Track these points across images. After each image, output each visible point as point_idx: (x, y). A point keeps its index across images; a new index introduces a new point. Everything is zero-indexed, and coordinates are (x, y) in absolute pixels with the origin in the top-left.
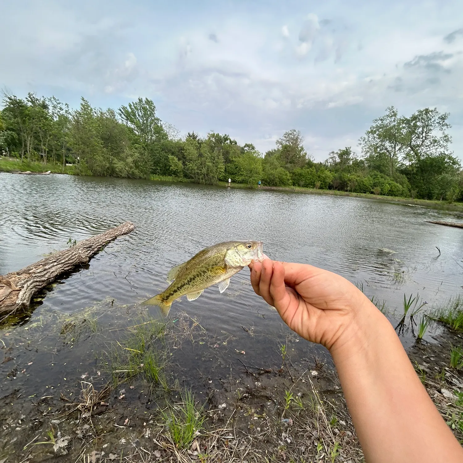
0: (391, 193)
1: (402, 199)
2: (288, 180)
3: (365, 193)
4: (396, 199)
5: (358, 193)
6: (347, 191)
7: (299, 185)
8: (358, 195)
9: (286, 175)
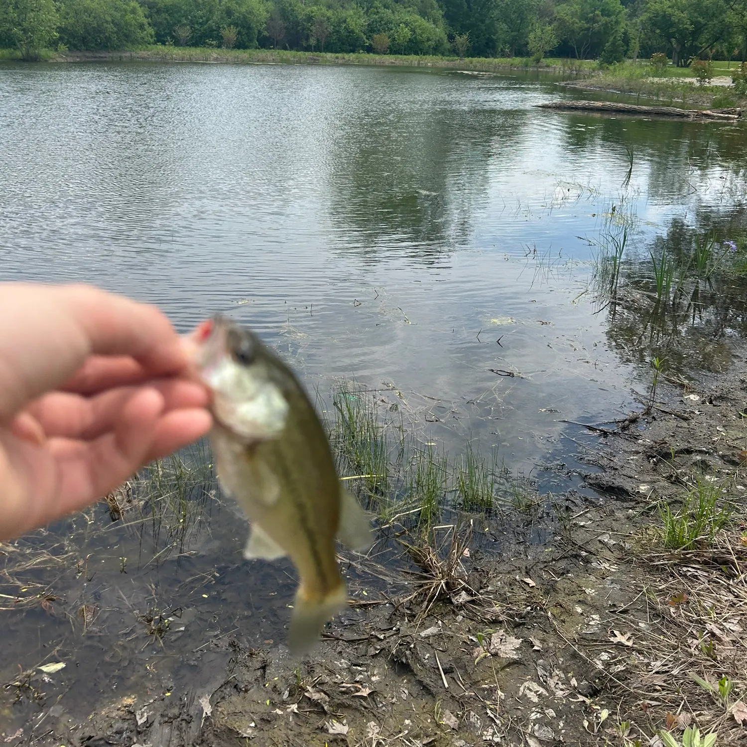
0: (414, 47)
1: (442, 62)
2: (141, 27)
3: (353, 51)
4: (429, 60)
5: (336, 52)
6: (307, 49)
7: (177, 43)
8: (337, 58)
9: (133, 11)
